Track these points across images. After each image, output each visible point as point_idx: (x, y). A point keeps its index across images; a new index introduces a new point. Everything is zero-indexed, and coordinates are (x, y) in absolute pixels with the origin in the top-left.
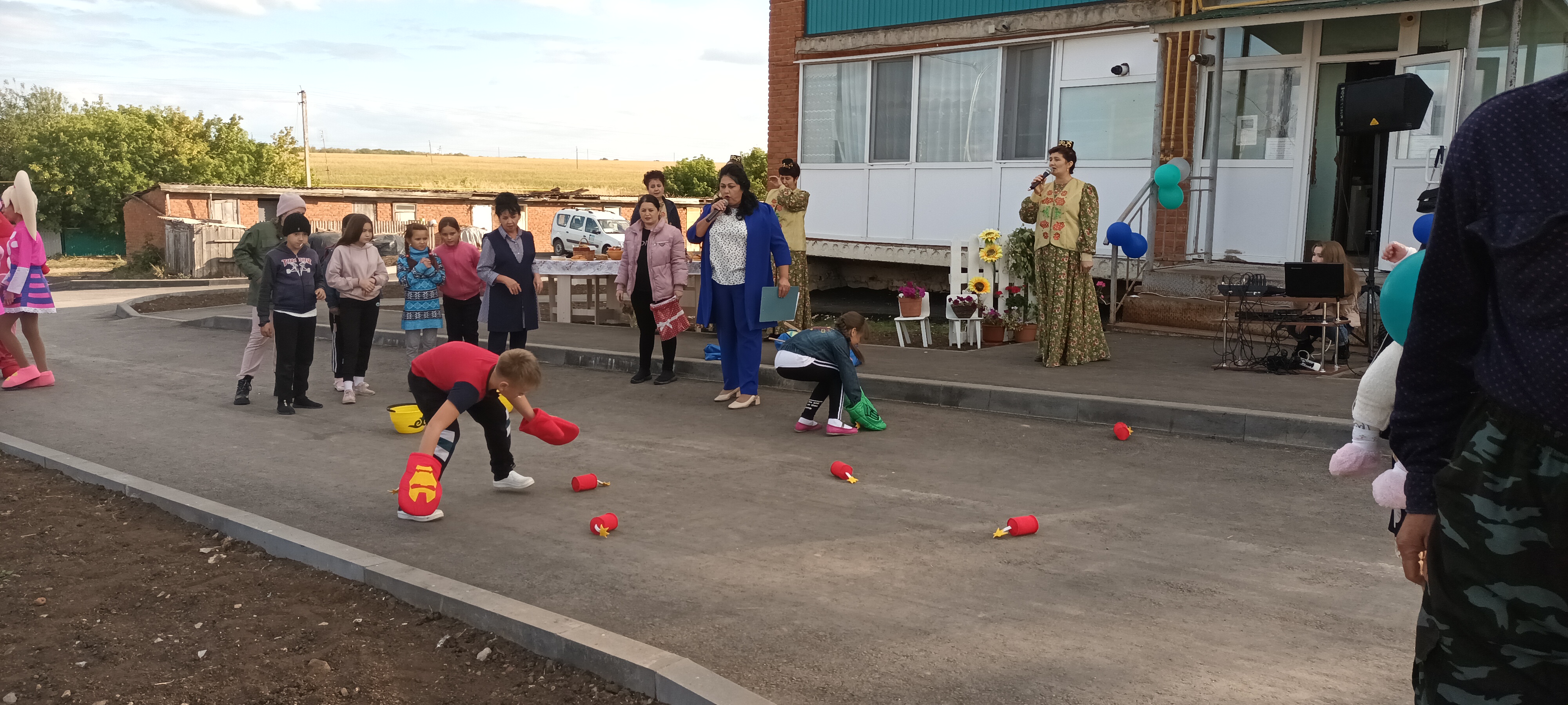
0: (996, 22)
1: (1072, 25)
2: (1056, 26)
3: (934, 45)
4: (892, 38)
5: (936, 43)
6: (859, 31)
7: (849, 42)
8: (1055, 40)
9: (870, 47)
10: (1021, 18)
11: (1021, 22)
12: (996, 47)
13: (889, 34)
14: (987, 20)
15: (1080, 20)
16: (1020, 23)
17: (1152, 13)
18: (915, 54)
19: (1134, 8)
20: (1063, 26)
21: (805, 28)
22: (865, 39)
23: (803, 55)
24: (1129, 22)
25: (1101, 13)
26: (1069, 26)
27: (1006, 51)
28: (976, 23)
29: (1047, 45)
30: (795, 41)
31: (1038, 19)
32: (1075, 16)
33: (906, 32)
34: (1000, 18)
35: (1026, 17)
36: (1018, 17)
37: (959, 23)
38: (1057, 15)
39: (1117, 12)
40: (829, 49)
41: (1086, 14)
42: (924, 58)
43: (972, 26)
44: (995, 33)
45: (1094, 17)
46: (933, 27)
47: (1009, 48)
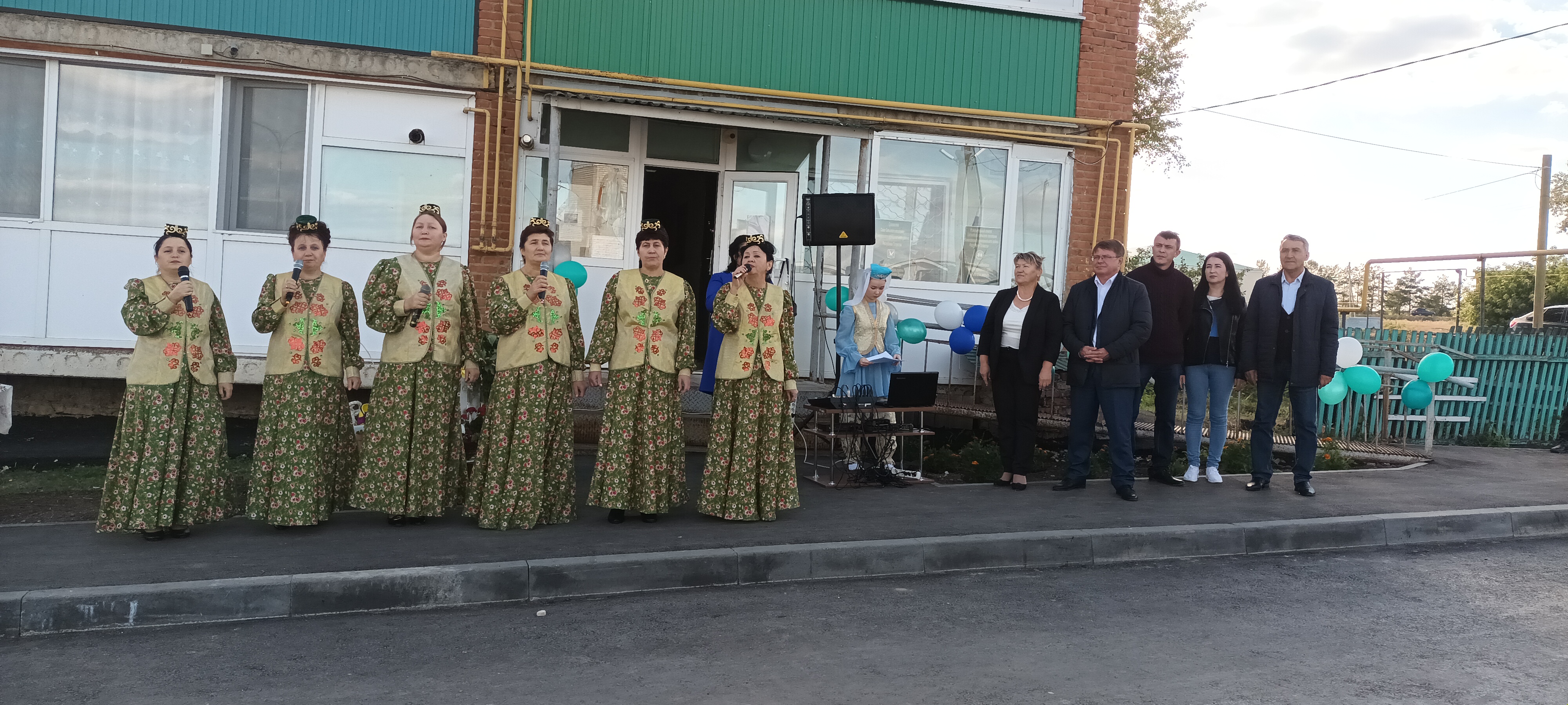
0: (212, 41)
1: (342, 69)
2: (314, 66)
3: (91, 52)
5: (94, 50)
8: (314, 83)
10: (256, 45)
11: (256, 50)
12: (212, 75)
14: (193, 35)
16: (254, 50)
17: (456, 76)
18: (50, 58)
19: (430, 65)
20: (325, 68)
24: (424, 81)
25: (383, 64)
26: (335, 69)
27: (230, 82)
29: (302, 86)
31: (286, 51)
32: (342, 58)
33: (30, 22)
34: (218, 38)
35: (263, 43)
36: (250, 42)
38: (316, 53)
39: (406, 66)
41: (360, 60)
42: (62, 66)
43: (166, 38)
44: (211, 56)
45: (372, 65)
46: (86, 26)
47: (235, 80)
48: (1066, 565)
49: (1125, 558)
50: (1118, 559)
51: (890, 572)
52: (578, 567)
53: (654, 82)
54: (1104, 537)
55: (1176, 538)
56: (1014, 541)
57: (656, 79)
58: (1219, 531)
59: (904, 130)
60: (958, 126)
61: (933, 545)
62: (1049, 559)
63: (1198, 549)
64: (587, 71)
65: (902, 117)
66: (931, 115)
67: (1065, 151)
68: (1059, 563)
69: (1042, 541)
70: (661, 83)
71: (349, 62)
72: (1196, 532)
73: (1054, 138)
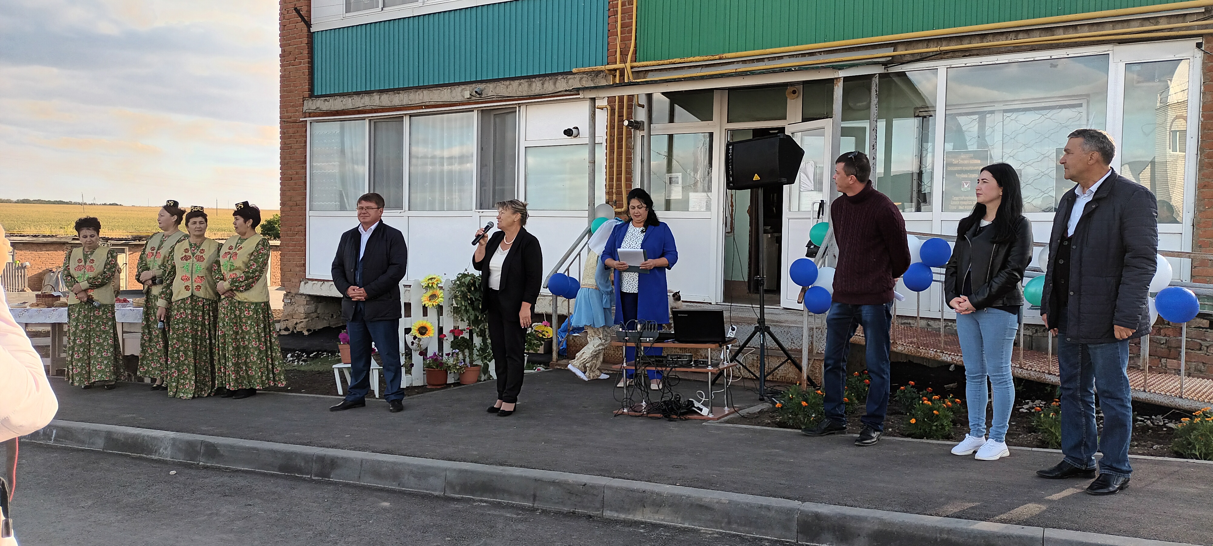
0: (471, 88)
1: (532, 93)
2: (519, 94)
3: (421, 107)
4: (386, 100)
6: (358, 93)
7: (348, 103)
8: (520, 105)
9: (368, 108)
10: (491, 86)
11: (492, 90)
12: (471, 110)
13: (383, 97)
14: (463, 87)
15: (538, 88)
16: (490, 90)
18: (405, 114)
20: (525, 94)
21: (311, 89)
22: (363, 101)
23: (310, 113)
25: (554, 84)
26: (530, 93)
27: (480, 114)
28: (455, 89)
29: (513, 109)
30: (303, 101)
31: (505, 87)
32: (534, 84)
33: (397, 95)
34: (474, 85)
35: (495, 85)
36: (488, 85)
37: (440, 88)
38: (520, 84)
40: (333, 108)
41: (542, 84)
42: (413, 118)
43: (451, 91)
44: (470, 98)
45: (549, 87)
46: (420, 92)
47: (483, 111)
48: (574, 513)
49: (638, 517)
50: (630, 517)
51: (417, 488)
52: (225, 446)
53: (720, 59)
54: (617, 490)
55: (701, 506)
56: (526, 478)
57: (722, 56)
58: (761, 507)
59: (970, 55)
60: (1036, 38)
61: (455, 470)
62: (557, 503)
63: (729, 523)
64: (671, 60)
65: (967, 41)
66: (1002, 33)
67: (1193, 43)
68: (566, 509)
69: (553, 483)
70: (726, 58)
71: (537, 87)
72: (730, 502)
73: (1171, 29)
